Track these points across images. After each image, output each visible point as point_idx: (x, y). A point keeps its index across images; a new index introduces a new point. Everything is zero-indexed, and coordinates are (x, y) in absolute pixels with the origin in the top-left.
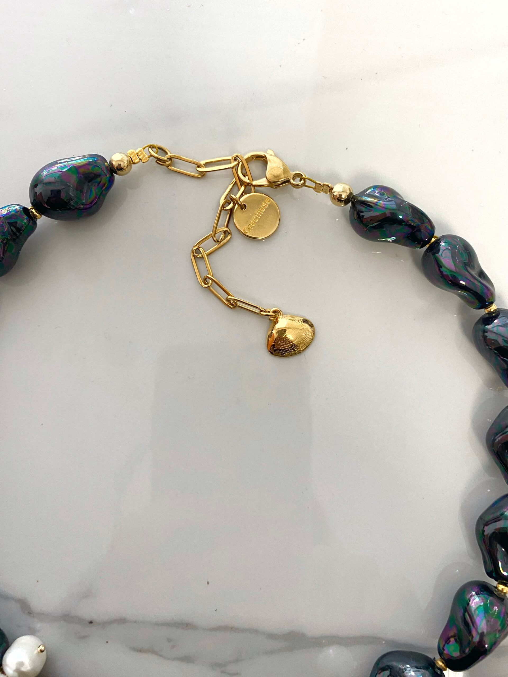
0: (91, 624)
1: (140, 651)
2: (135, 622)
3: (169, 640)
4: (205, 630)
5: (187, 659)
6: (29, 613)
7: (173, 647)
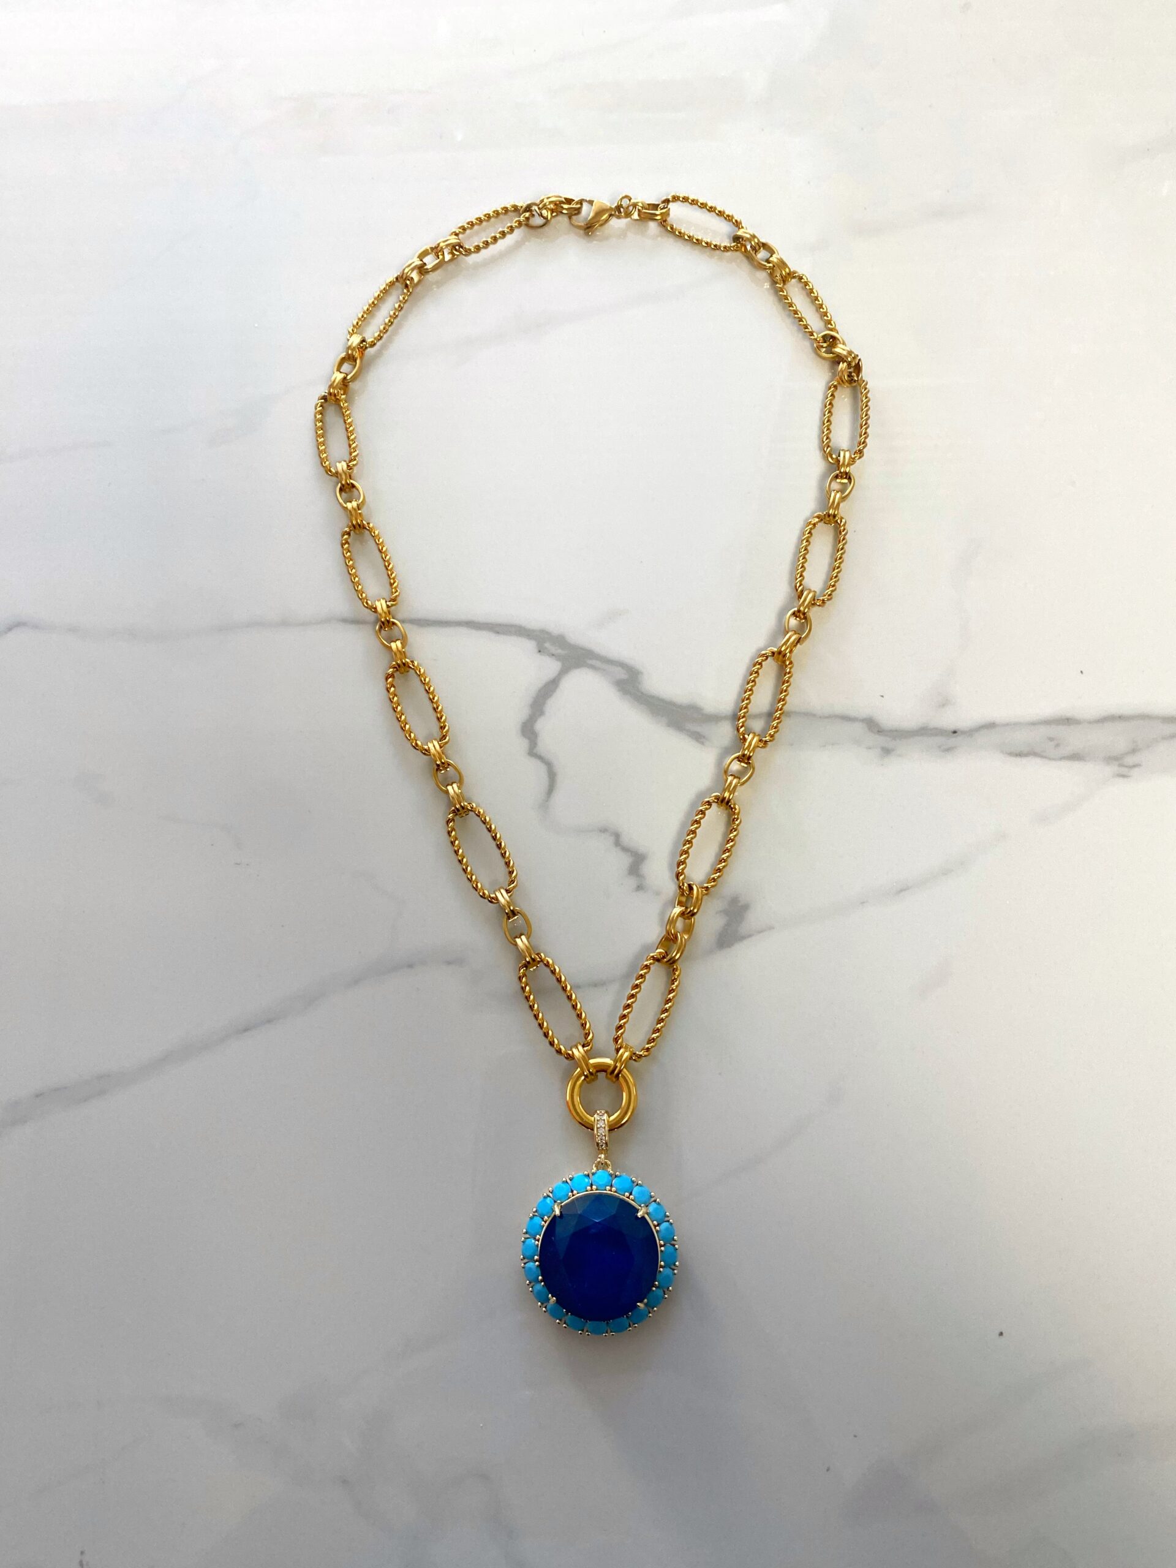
0: (955, 735)
1: (1020, 755)
2: (1007, 725)
3: (1051, 739)
4: (1090, 722)
5: (1075, 757)
6: (879, 731)
7: (1057, 745)
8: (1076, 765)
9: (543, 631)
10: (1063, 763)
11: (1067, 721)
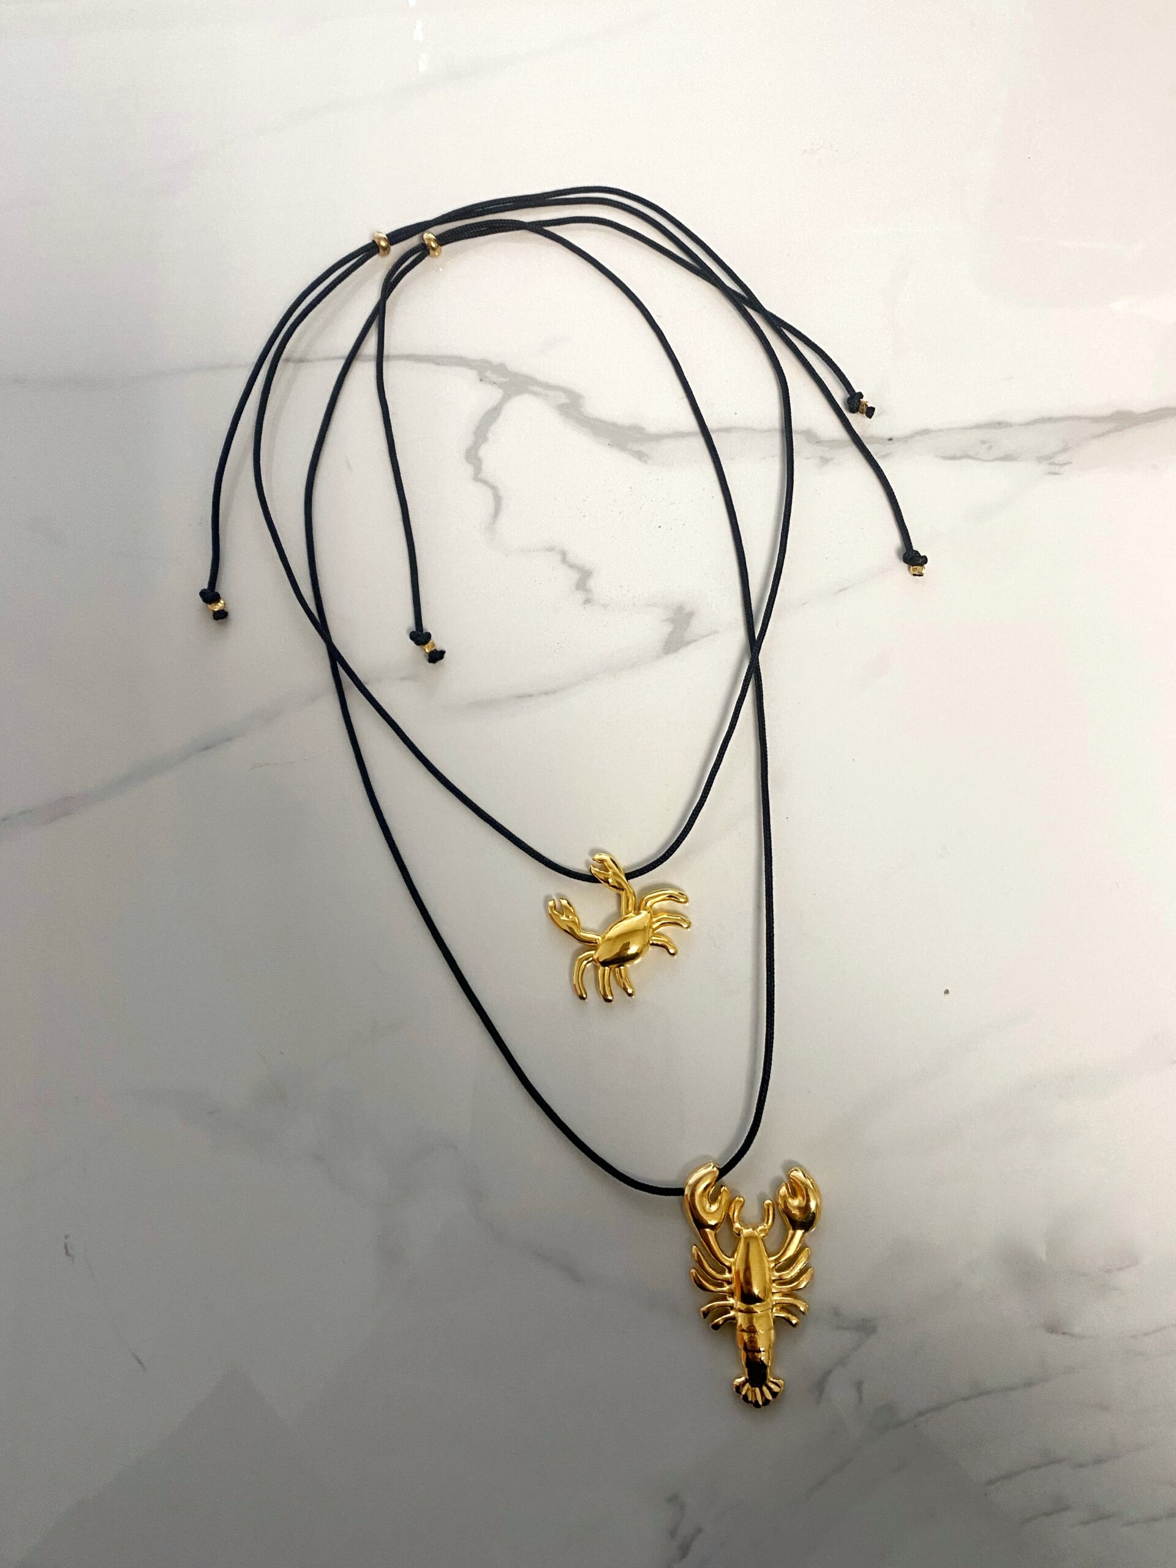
8: (1008, 464)
9: (484, 361)
10: (995, 463)
11: (1000, 425)
